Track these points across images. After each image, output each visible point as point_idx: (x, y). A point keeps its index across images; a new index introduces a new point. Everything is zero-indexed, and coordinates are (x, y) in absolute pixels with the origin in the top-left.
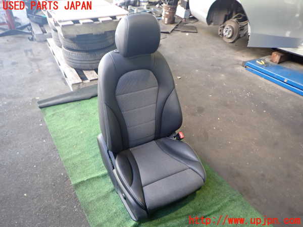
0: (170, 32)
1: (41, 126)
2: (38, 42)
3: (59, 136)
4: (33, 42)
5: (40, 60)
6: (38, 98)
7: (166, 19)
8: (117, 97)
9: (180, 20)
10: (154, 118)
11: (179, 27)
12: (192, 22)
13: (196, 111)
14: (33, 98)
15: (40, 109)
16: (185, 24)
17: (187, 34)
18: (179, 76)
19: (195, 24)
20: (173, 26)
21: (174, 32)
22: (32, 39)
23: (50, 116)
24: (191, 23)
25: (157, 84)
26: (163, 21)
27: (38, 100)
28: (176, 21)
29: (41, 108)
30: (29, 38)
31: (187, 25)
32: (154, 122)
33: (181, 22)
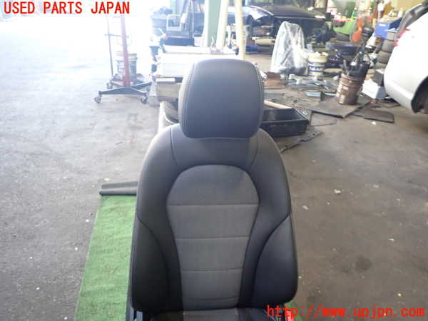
0: (344, 116)
1: (87, 223)
2: (151, 106)
3: (100, 247)
4: (143, 105)
5: (140, 128)
6: (107, 179)
7: (343, 97)
8: (170, 207)
9: (367, 101)
10: (241, 265)
11: (362, 110)
12: (387, 105)
13: (354, 265)
14: (101, 177)
15: (99, 196)
16: (375, 107)
17: (374, 123)
18: (338, 189)
19: (393, 110)
20: (352, 109)
21: (352, 116)
22: (145, 102)
23: (106, 211)
24: (386, 108)
25: (256, 199)
26: (338, 100)
27: (106, 181)
28: (359, 101)
29: (103, 194)
30: (141, 100)
31: (378, 109)
32: (239, 271)
33: (368, 104)
